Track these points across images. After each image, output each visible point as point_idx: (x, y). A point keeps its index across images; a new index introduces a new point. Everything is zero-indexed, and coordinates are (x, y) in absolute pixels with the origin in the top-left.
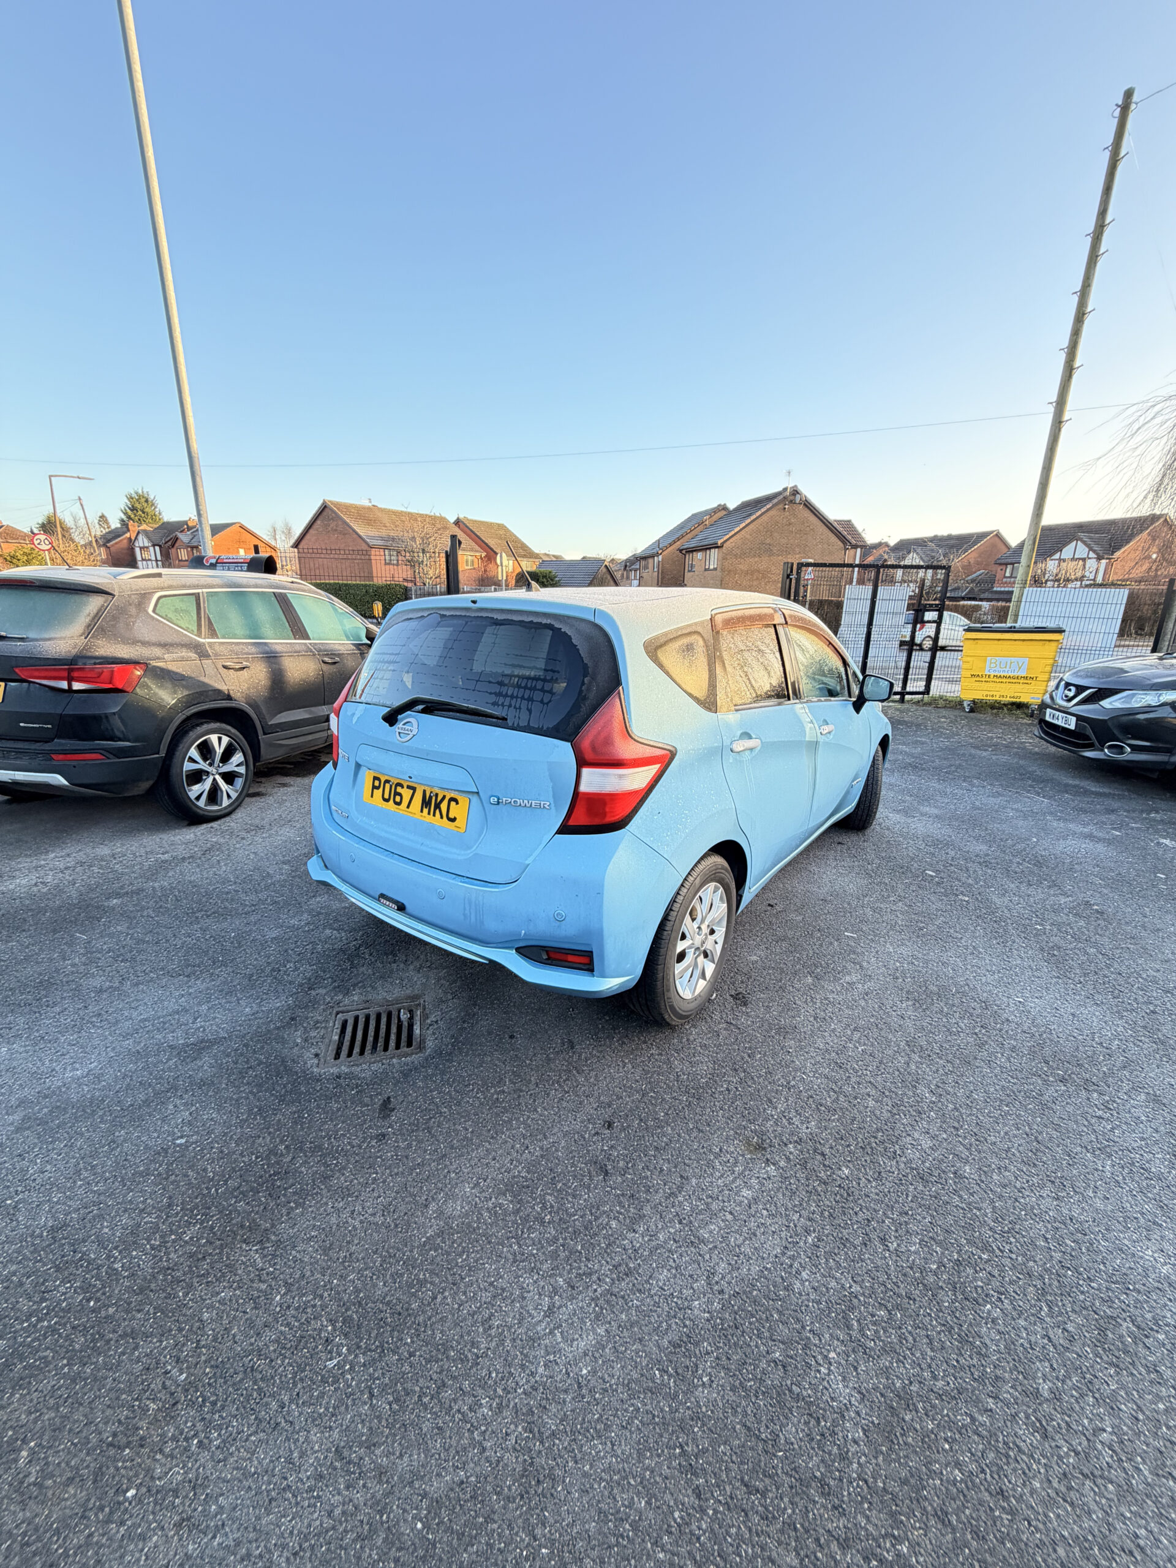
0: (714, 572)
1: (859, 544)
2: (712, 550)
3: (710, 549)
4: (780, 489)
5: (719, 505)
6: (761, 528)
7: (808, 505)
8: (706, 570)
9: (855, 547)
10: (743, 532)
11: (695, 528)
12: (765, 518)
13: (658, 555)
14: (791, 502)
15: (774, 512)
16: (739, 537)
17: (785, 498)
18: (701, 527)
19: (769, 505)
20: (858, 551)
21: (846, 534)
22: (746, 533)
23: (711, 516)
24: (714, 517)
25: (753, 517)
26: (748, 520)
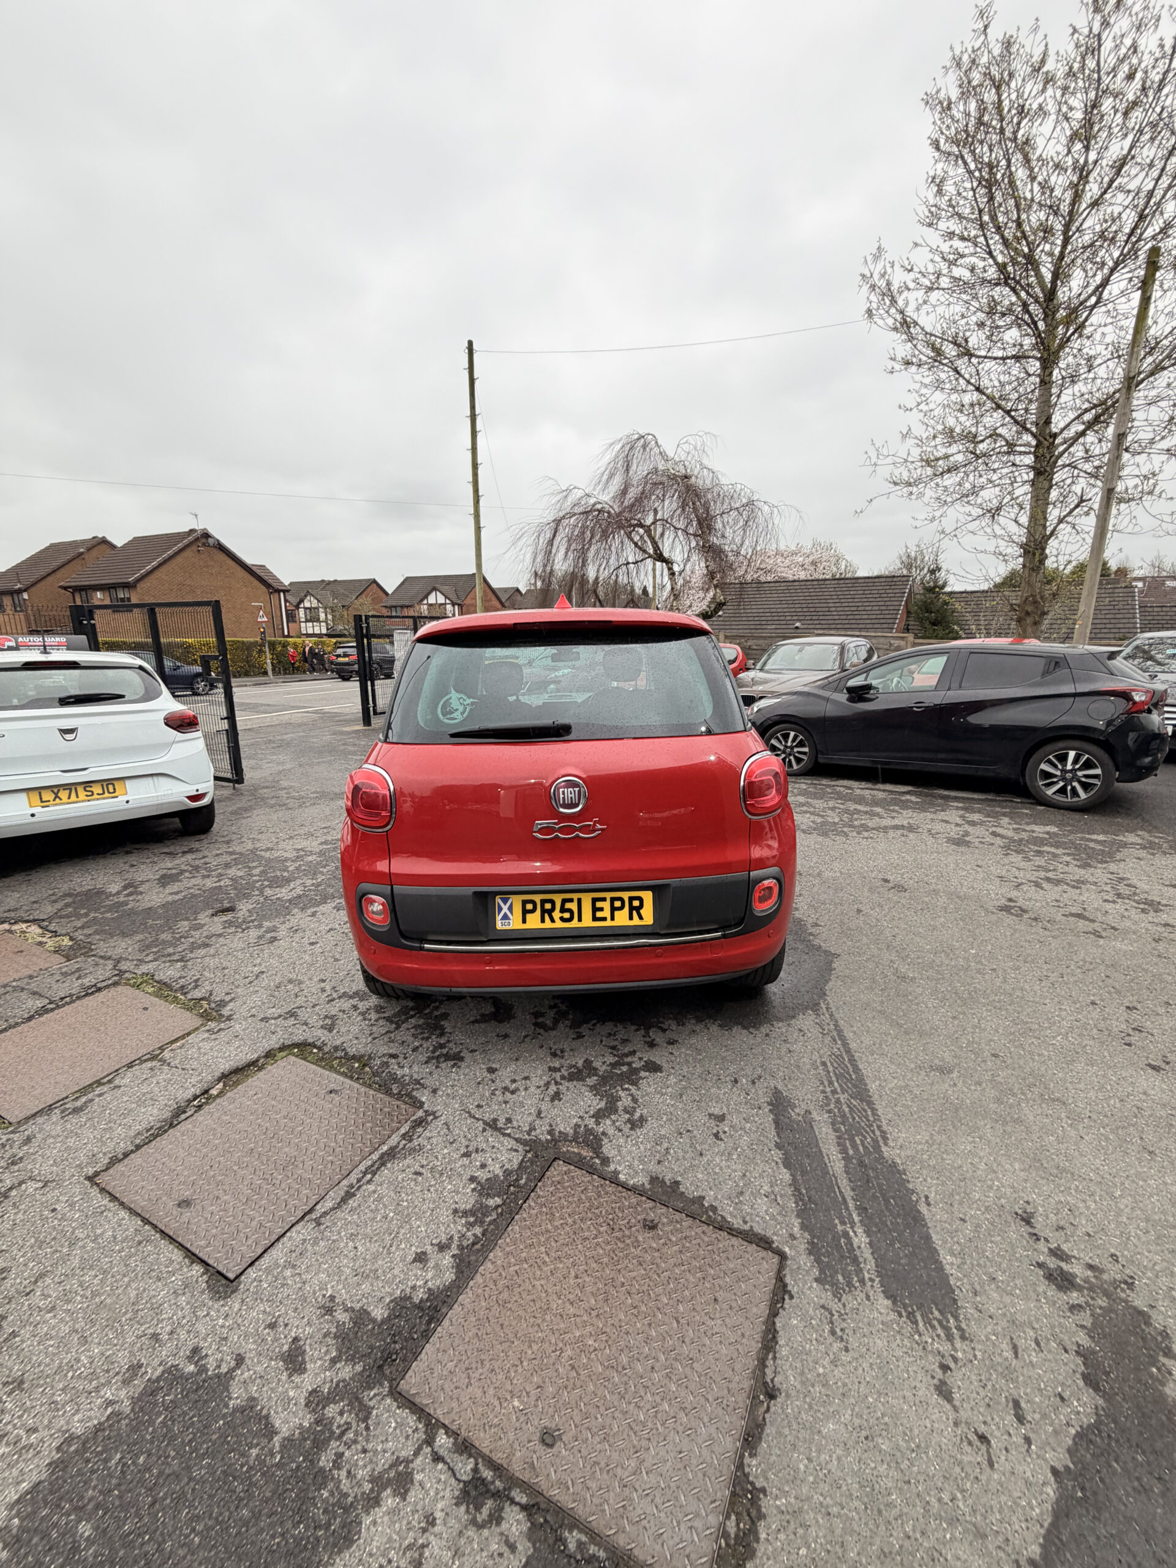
1: (279, 586)
3: (116, 588)
4: (187, 530)
5: (95, 537)
6: (177, 569)
7: (221, 548)
9: (278, 591)
11: (69, 562)
12: (179, 559)
13: (19, 592)
14: (204, 544)
15: (188, 553)
16: (153, 576)
17: (197, 539)
18: (78, 561)
19: (180, 545)
20: (282, 595)
21: (266, 578)
22: (161, 573)
23: (89, 550)
24: (92, 551)
25: (164, 556)
26: (160, 560)
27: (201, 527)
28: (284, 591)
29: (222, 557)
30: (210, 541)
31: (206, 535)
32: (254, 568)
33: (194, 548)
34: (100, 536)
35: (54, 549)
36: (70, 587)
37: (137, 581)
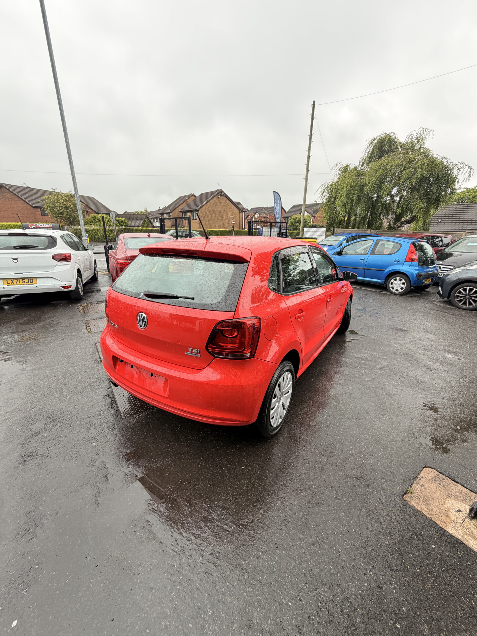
1: (244, 210)
3: (193, 211)
4: (217, 190)
5: (191, 194)
6: (211, 204)
7: (226, 196)
11: (183, 202)
12: (212, 201)
13: (170, 213)
14: (220, 195)
15: (215, 199)
16: (204, 207)
17: (218, 193)
18: (186, 202)
19: (213, 196)
20: (244, 213)
21: (239, 207)
22: (206, 206)
24: (190, 199)
25: (208, 200)
26: (206, 201)
27: (220, 189)
28: (245, 212)
29: (226, 199)
30: (223, 193)
31: (222, 191)
32: (236, 203)
33: (217, 196)
34: (193, 194)
35: (181, 198)
36: (182, 211)
37: (199, 209)
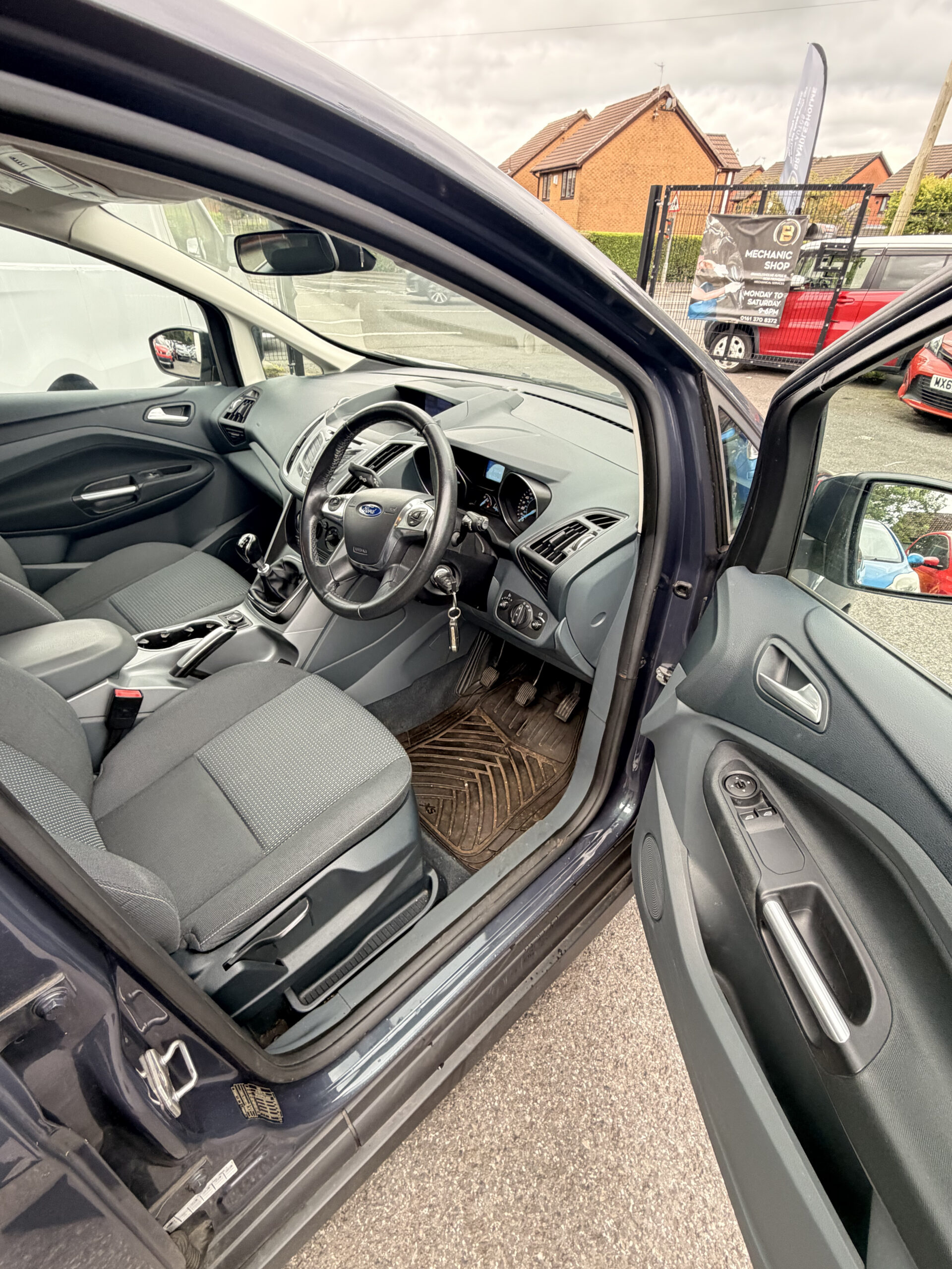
0: (570, 201)
1: (731, 166)
2: (570, 172)
3: (567, 170)
4: (651, 90)
5: (579, 112)
6: (625, 143)
7: (679, 112)
8: (563, 198)
9: (726, 171)
10: (604, 150)
11: (552, 142)
12: (630, 130)
14: (661, 108)
15: (640, 122)
16: (598, 154)
17: (655, 102)
18: (558, 140)
19: (637, 112)
20: (730, 175)
21: (716, 152)
22: (608, 151)
23: (569, 128)
24: (574, 129)
25: (618, 127)
26: (611, 132)
27: (664, 84)
28: (735, 171)
30: (669, 99)
31: (667, 95)
32: (707, 140)
33: (650, 114)
34: (583, 110)
37: (585, 160)
